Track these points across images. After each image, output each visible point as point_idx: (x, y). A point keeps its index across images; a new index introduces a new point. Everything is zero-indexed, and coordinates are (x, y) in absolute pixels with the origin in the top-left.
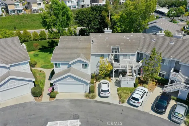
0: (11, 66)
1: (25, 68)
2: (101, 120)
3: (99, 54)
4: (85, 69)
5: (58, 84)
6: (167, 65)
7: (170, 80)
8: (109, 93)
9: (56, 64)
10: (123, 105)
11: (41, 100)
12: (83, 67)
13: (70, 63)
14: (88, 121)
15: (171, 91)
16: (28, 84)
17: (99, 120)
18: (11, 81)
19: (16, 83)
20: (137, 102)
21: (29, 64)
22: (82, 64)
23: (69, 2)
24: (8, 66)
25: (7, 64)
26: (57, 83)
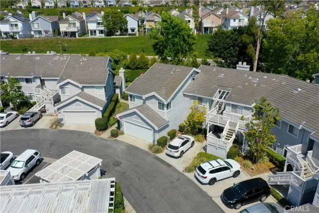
0: (83, 87)
1: (99, 94)
2: (139, 178)
3: (196, 97)
4: (161, 110)
5: (125, 121)
6: (297, 138)
7: (286, 164)
8: (176, 152)
9: (131, 96)
10: (187, 174)
11: (100, 134)
12: (160, 108)
13: (144, 97)
14: (124, 173)
15: (278, 184)
16: (95, 112)
17: (138, 178)
18: (78, 102)
19: (82, 107)
20: (202, 175)
21: (104, 89)
22: (159, 103)
23: (234, 21)
24: (81, 86)
25: (81, 83)
26: (124, 119)
